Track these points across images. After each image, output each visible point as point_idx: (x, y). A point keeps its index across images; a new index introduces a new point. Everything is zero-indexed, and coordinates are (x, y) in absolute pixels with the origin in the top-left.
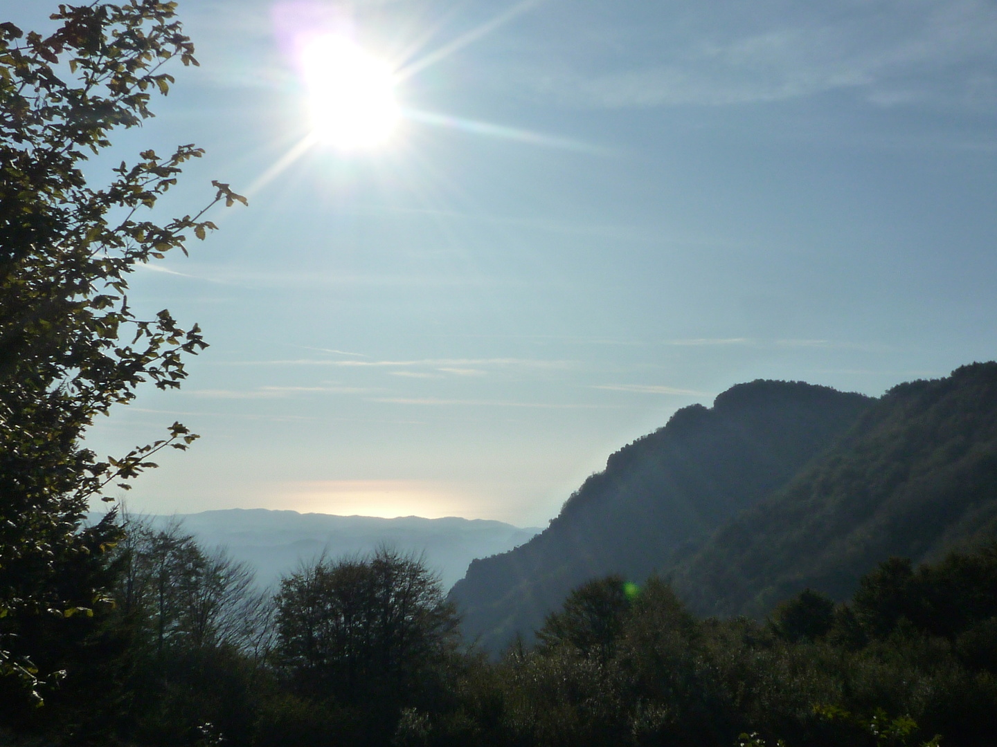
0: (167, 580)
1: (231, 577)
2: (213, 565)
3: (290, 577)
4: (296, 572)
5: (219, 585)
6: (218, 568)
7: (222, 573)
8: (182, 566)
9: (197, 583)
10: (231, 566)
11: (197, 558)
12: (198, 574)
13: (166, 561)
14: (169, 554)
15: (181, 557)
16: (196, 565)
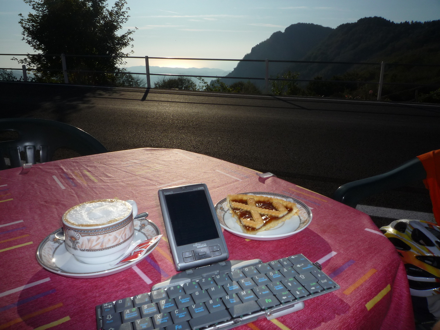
0: (124, 84)
1: (141, 83)
2: (136, 80)
3: (156, 83)
4: (157, 81)
5: (138, 85)
6: (137, 80)
7: (139, 82)
8: (128, 80)
9: (132, 84)
10: (141, 80)
11: (132, 77)
12: (132, 82)
13: (124, 79)
14: (124, 77)
15: (127, 77)
16: (132, 80)
